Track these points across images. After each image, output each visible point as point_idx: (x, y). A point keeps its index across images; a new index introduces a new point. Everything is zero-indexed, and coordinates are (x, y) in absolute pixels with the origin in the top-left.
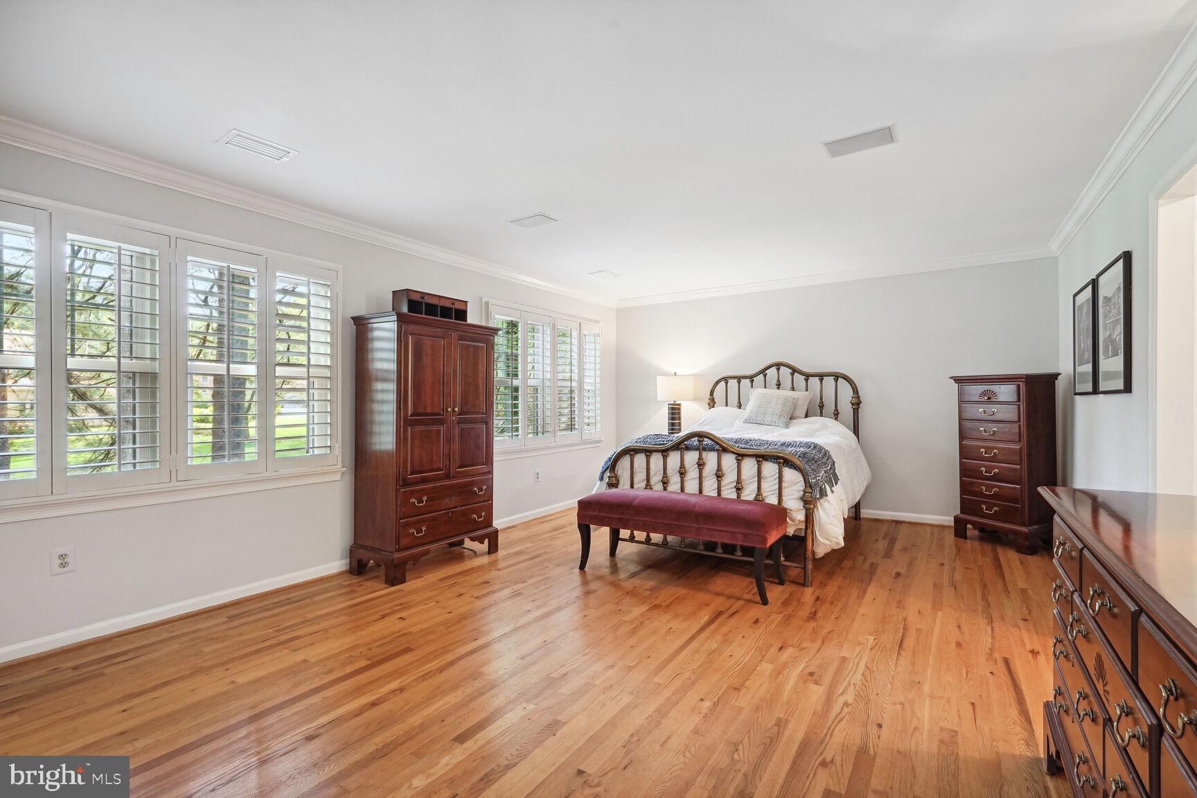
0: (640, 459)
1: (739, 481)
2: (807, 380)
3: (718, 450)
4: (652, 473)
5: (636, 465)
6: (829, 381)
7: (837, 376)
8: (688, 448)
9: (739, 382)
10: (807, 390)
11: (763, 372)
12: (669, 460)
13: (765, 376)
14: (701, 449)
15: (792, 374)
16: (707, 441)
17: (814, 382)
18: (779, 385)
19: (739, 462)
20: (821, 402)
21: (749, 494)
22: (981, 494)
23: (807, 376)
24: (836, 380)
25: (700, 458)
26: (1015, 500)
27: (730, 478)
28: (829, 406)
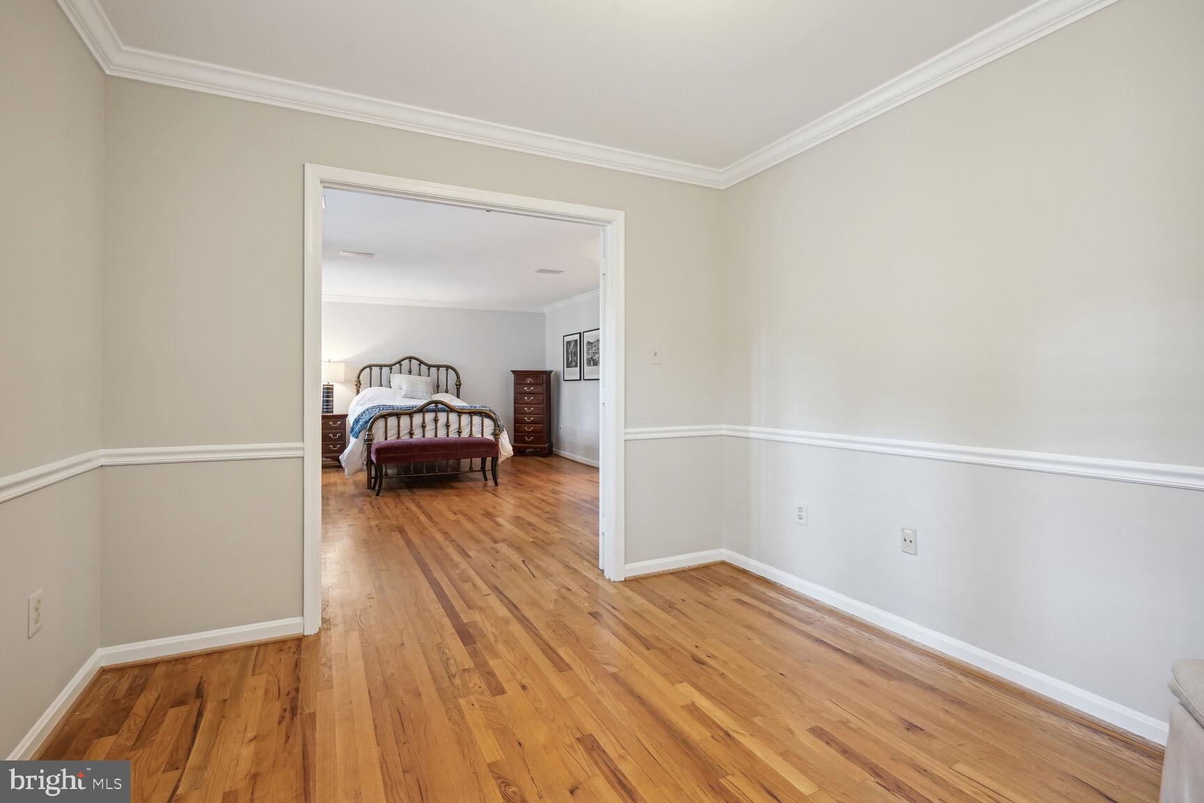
0: (392, 421)
1: (459, 428)
2: (429, 369)
3: (447, 411)
4: (401, 429)
5: (388, 425)
6: (443, 370)
7: (448, 367)
8: (428, 411)
9: (381, 369)
10: (429, 376)
11: (399, 362)
12: (414, 419)
13: (401, 365)
14: (436, 411)
15: (420, 365)
16: (440, 406)
17: (433, 370)
18: (410, 372)
19: (460, 417)
20: (438, 384)
21: (465, 434)
22: (526, 432)
23: (430, 366)
24: (447, 370)
25: (436, 417)
26: (540, 432)
27: (454, 426)
28: (443, 387)
